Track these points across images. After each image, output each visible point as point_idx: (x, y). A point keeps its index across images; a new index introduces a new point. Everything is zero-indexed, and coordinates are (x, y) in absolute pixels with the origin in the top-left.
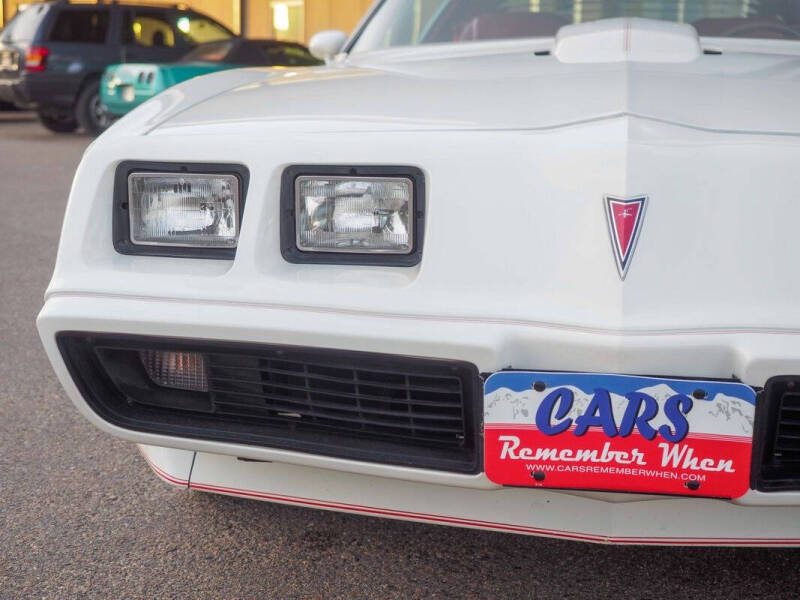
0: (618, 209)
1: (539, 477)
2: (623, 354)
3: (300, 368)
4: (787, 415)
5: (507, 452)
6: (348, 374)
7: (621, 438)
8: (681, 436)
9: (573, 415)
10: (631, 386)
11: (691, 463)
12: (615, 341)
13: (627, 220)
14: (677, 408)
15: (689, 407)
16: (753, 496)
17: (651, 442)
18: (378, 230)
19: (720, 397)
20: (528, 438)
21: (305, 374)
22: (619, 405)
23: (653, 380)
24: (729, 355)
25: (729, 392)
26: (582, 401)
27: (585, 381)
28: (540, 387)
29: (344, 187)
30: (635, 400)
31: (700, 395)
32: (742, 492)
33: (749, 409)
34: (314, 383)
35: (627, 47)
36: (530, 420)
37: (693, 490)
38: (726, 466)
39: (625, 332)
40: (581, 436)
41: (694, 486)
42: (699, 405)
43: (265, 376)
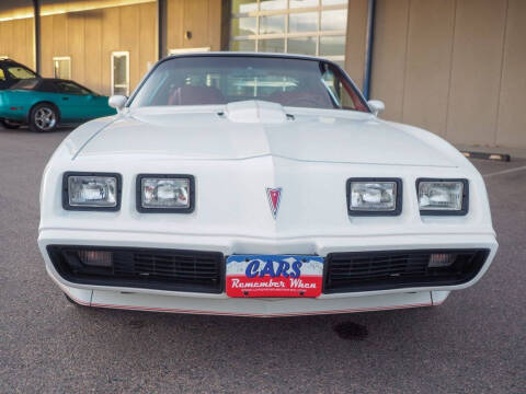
0: (272, 193)
1: (246, 293)
2: (277, 247)
3: (151, 256)
4: (334, 266)
5: (234, 284)
6: (170, 258)
7: (276, 278)
8: (298, 276)
9: (259, 270)
10: (280, 259)
11: (301, 285)
12: (274, 242)
13: (275, 196)
14: (296, 266)
15: (301, 265)
16: (323, 296)
17: (287, 278)
18: (175, 199)
19: (311, 261)
20: (243, 279)
21: (154, 259)
22: (276, 266)
23: (288, 256)
24: (313, 246)
25: (314, 259)
26: (263, 265)
27: (264, 257)
28: (247, 261)
29: (161, 182)
30: (282, 263)
31: (305, 261)
32: (319, 295)
33: (321, 265)
34: (157, 262)
35: (259, 116)
36: (243, 273)
37: (302, 295)
38: (313, 286)
39: (278, 239)
40: (262, 278)
41: (302, 294)
42: (304, 264)
43: (136, 260)
